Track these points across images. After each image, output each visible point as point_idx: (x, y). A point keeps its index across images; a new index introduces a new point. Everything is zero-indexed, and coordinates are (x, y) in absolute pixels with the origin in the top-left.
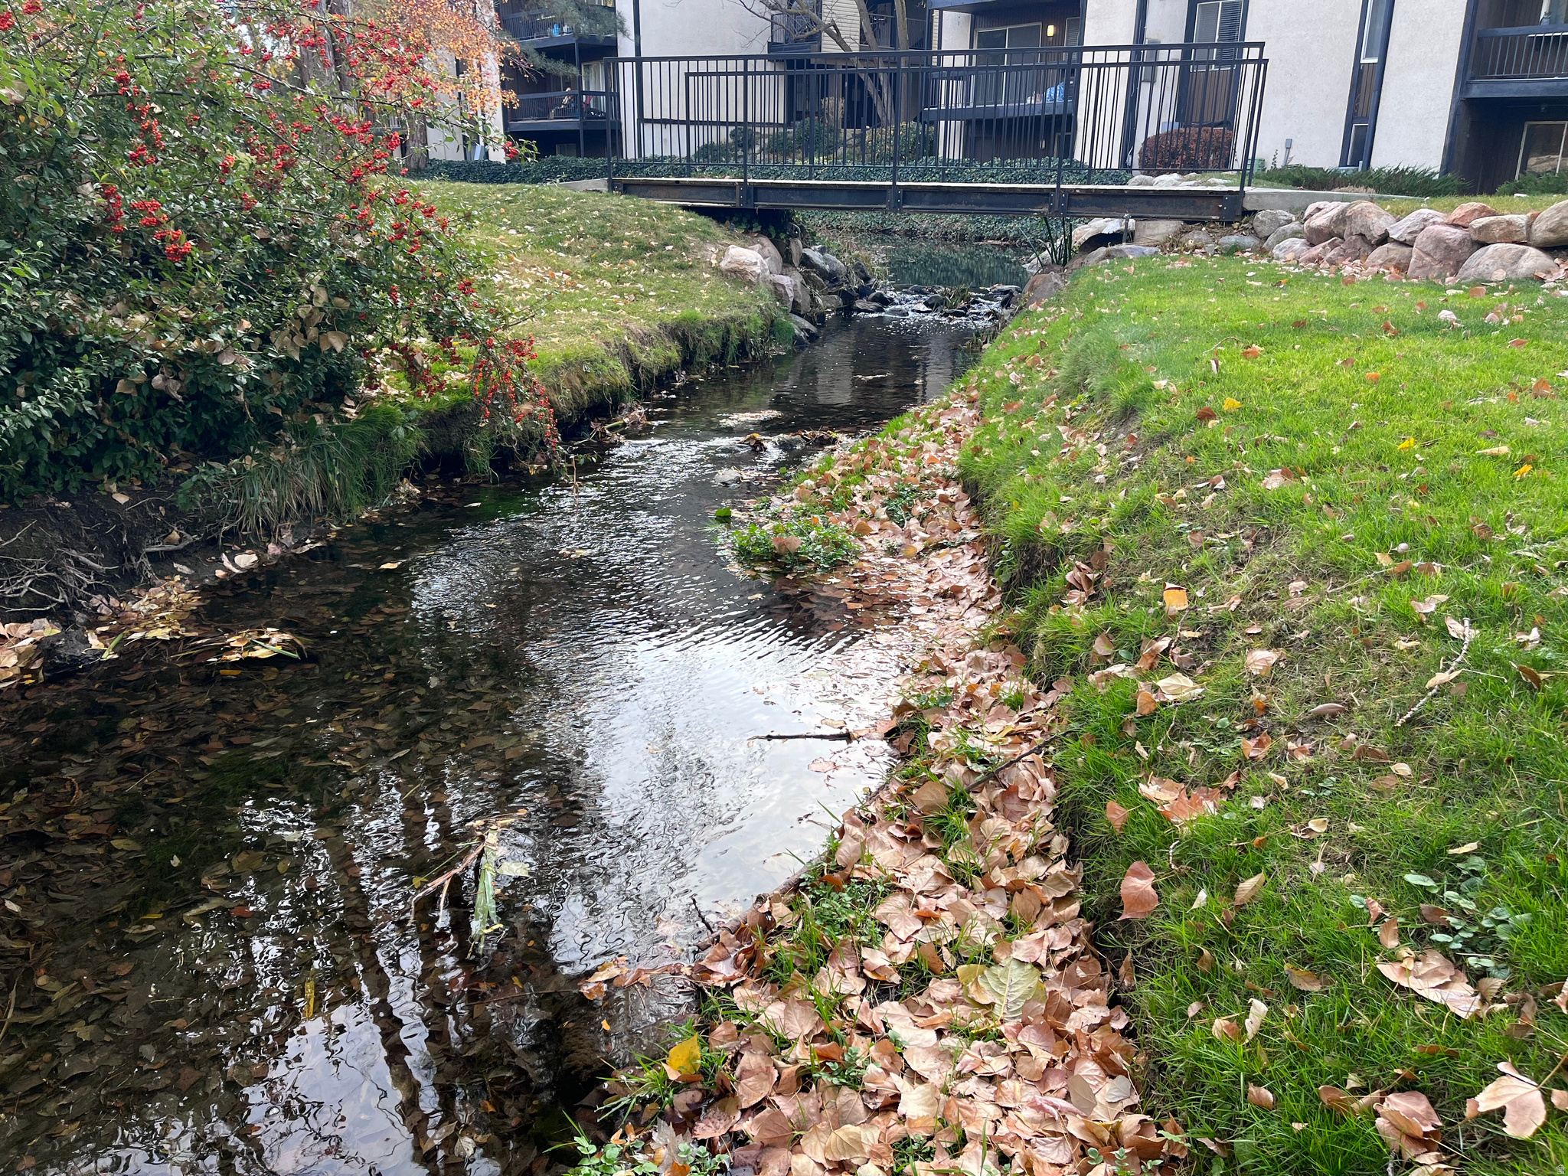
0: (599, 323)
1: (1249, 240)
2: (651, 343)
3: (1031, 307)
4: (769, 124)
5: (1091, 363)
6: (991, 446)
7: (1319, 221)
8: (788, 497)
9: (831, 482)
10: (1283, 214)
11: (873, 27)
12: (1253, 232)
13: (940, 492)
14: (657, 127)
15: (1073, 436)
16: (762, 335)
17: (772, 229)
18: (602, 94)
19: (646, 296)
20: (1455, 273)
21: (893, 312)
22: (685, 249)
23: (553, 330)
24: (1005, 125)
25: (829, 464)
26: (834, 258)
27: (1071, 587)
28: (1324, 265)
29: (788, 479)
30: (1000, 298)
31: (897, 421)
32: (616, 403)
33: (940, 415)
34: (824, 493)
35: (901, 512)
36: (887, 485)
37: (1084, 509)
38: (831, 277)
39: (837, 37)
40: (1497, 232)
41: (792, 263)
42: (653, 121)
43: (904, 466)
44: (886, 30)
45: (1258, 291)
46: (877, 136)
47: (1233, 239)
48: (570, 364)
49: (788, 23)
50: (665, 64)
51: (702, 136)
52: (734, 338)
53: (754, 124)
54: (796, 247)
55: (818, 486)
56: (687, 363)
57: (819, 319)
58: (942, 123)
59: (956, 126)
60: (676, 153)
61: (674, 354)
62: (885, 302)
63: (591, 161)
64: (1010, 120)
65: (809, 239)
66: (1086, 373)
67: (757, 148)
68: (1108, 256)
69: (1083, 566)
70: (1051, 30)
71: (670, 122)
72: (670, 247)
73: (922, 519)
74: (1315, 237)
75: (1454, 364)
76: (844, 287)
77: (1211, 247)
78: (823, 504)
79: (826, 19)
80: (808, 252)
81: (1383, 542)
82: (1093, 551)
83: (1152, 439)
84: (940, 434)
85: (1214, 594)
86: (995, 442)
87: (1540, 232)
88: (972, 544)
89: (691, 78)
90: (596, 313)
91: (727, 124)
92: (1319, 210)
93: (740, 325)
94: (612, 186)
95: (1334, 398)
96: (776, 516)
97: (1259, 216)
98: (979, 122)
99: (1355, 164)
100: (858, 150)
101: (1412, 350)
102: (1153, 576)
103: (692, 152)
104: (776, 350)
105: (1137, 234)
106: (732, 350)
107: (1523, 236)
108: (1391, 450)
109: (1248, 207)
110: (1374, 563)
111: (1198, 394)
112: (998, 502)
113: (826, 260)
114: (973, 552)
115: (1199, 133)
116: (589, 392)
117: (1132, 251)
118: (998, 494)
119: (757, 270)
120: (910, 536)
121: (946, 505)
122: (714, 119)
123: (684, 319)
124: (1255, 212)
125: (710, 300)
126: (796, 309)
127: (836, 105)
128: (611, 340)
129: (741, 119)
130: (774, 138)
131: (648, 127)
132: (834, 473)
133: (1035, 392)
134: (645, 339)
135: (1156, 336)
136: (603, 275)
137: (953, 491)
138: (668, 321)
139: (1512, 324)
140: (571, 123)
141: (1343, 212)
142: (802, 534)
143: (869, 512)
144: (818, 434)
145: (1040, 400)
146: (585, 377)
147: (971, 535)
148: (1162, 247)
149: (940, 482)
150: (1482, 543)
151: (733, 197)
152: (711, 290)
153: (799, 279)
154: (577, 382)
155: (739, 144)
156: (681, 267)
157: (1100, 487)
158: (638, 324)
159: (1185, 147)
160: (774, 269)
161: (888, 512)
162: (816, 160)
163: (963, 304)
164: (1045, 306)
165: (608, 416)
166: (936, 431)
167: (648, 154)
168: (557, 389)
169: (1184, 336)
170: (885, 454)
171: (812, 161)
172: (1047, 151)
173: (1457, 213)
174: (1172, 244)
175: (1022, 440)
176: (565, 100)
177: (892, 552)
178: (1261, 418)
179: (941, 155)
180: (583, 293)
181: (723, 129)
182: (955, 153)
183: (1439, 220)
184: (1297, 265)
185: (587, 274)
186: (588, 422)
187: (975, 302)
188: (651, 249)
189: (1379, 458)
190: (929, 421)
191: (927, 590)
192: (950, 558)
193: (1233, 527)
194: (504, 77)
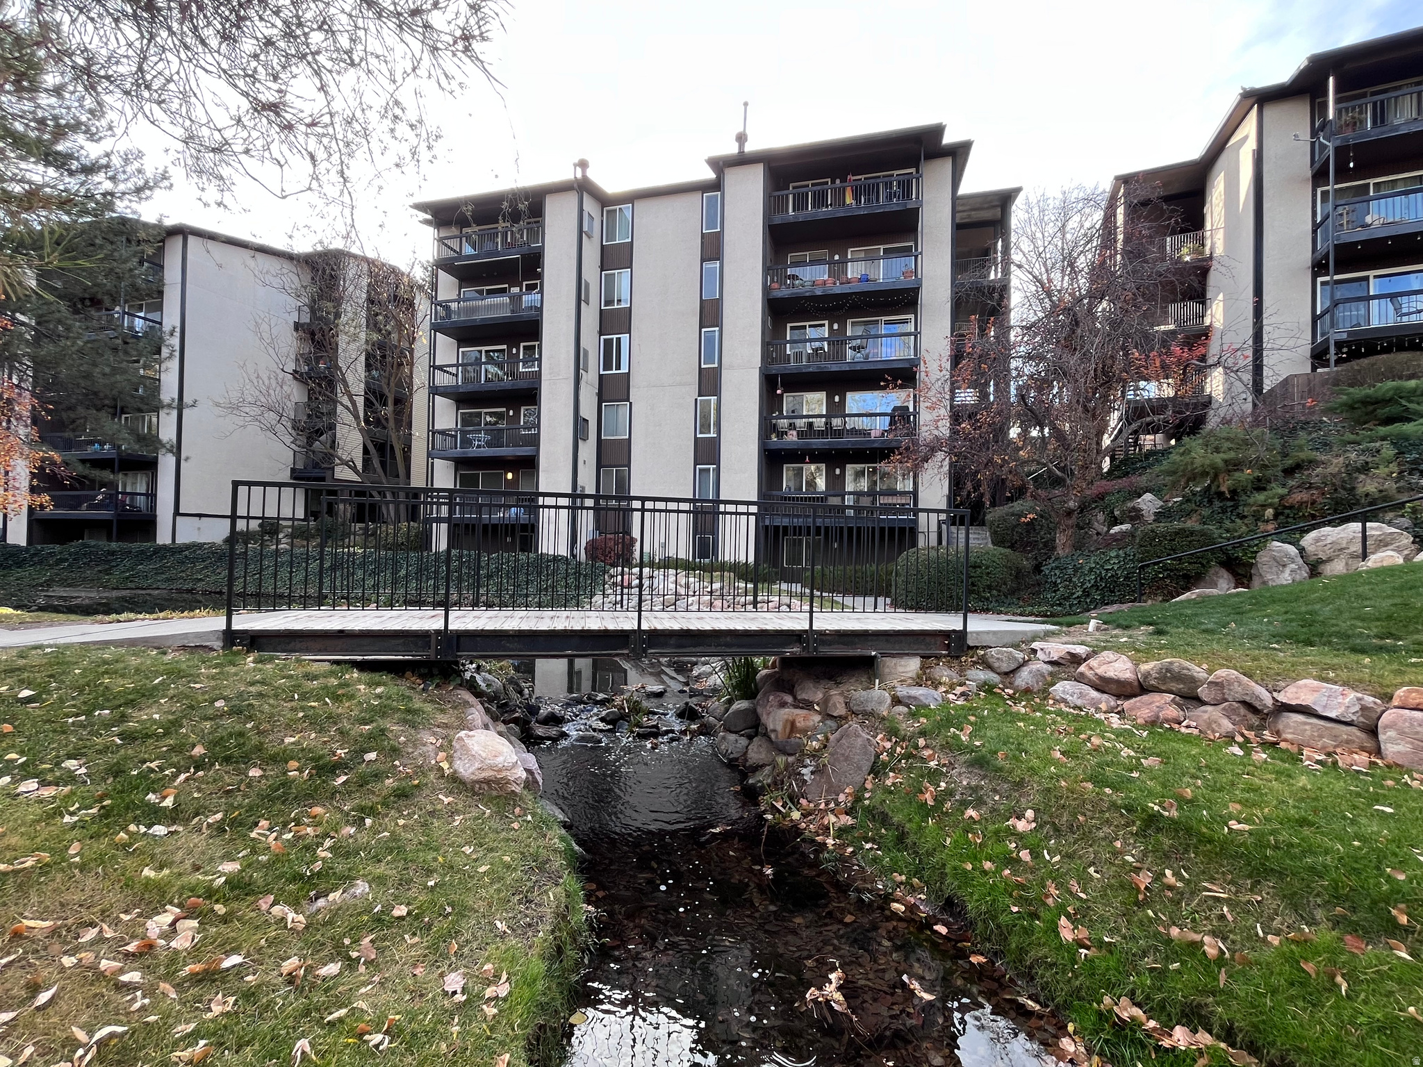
1: (993, 676)
10: (1017, 653)
18: (139, 494)
22: (396, 752)
26: (491, 677)
47: (980, 675)
58: (435, 525)
59: (445, 527)
63: (124, 545)
70: (510, 476)
94: (230, 638)
97: (993, 653)
109: (970, 642)
113: (487, 682)
140: (104, 514)
151: (426, 647)
163: (646, 720)
176: (100, 497)
194: (35, 482)
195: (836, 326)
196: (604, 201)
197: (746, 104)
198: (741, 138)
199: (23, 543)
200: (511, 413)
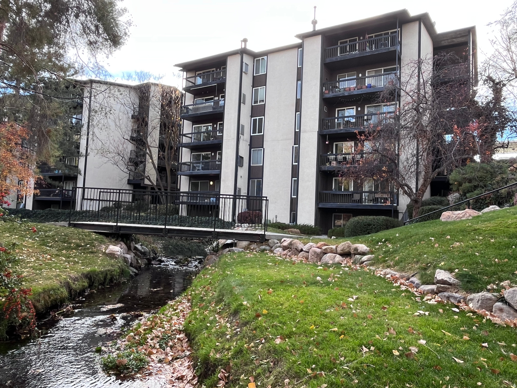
0: (59, 275)
1: (268, 248)
2: (78, 281)
3: (207, 267)
4: (127, 202)
5: (224, 292)
6: (194, 320)
7: (285, 244)
8: (123, 340)
9: (140, 333)
10: (276, 241)
11: (160, 177)
12: (269, 245)
13: (178, 336)
14: (89, 201)
15: (220, 318)
16: (119, 276)
17: (125, 239)
18: (71, 190)
19: (78, 263)
20: (320, 261)
21: (164, 265)
22: (94, 246)
23: (40, 278)
24: (199, 207)
25: (139, 326)
26: (145, 247)
27: (220, 379)
28: (288, 257)
29: (124, 332)
30: (198, 261)
31: (164, 308)
32: (61, 303)
33: (178, 305)
34: (137, 338)
35: (164, 345)
36: (160, 334)
37: (223, 348)
38: (144, 254)
39: (149, 180)
40: (329, 250)
41: (131, 250)
42: (87, 199)
43: (166, 326)
44: (164, 179)
45: (271, 267)
46: (161, 207)
47: (263, 247)
48: (45, 291)
49: (134, 175)
50: (93, 190)
51: (103, 205)
52: (109, 277)
53: (122, 202)
54: (133, 244)
55: (135, 335)
56: (91, 286)
57: (138, 268)
58: (181, 205)
59: (184, 206)
60: (94, 209)
61: (86, 284)
62: (161, 261)
63: (63, 211)
64: (200, 205)
65: (137, 241)
66: (223, 296)
67: (122, 209)
68: (229, 251)
69: (224, 371)
70: (211, 183)
71: (93, 200)
72: (89, 246)
73: (171, 347)
74: (285, 248)
75: (322, 297)
76: (148, 257)
77: (257, 249)
78: (136, 343)
79: (146, 174)
80: (137, 246)
81: (308, 364)
82: (226, 366)
83: (243, 324)
84: (178, 313)
85: (263, 384)
86: (196, 319)
87: (339, 250)
88: (189, 357)
89: (101, 193)
90: (58, 270)
91: (113, 201)
92: (285, 241)
93: (111, 272)
94: (70, 225)
95: (292, 310)
96: (118, 349)
97: (270, 241)
98: (191, 205)
99: (293, 222)
100: (155, 211)
101: (312, 291)
102: (245, 376)
103: (100, 209)
104: (123, 280)
105: (237, 245)
106: (107, 281)
107: (335, 251)
108: (308, 329)
109: (267, 238)
110: (307, 372)
111: (256, 307)
112: (196, 343)
113: (143, 248)
114: (188, 360)
115: (253, 212)
116: (51, 301)
117: (236, 250)
118: (197, 339)
119: (119, 253)
120: (167, 354)
121: (180, 341)
122: (109, 199)
123: (91, 271)
124: (269, 240)
125: (101, 264)
126: (131, 265)
127: (148, 198)
128: (63, 281)
129: (117, 200)
130: (128, 206)
131: (85, 201)
132: (141, 330)
133: (208, 300)
134: (76, 279)
135: (243, 284)
136: (63, 255)
137: (182, 336)
138: (85, 272)
139: (335, 281)
140: (58, 198)
141: (291, 242)
142: (127, 357)
143: (153, 345)
144: (136, 313)
145: (210, 303)
146: (51, 296)
147: (188, 353)
148: (244, 248)
149: (178, 332)
150: (334, 364)
151: (112, 229)
152: (102, 260)
153: (133, 255)
154: (47, 298)
155: (116, 207)
156: (92, 252)
157: (228, 340)
158: (73, 274)
159: (249, 216)
160: (125, 252)
161: (159, 345)
162: (141, 214)
163: (186, 263)
164: (211, 267)
165: (57, 309)
166: (177, 311)
167: (85, 209)
168: (39, 301)
169: (251, 284)
170: (159, 321)
171: (140, 214)
172: (211, 215)
173: (319, 245)
174: (247, 248)
175: (204, 319)
176: (57, 192)
177: (160, 361)
178: (273, 317)
179: (180, 214)
180: (54, 262)
181: (111, 203)
182: (184, 214)
183: (314, 246)
184: (280, 257)
185: (57, 255)
186: (49, 312)
187: (190, 262)
188: (81, 246)
189: (305, 332)
190: (175, 308)
191: (172, 377)
192: (181, 363)
193: (267, 358)
194: (36, 186)
195: (359, 109)
196: (254, 56)
197: (315, 7)
198: (314, 23)
199: (31, 209)
200: (213, 154)
